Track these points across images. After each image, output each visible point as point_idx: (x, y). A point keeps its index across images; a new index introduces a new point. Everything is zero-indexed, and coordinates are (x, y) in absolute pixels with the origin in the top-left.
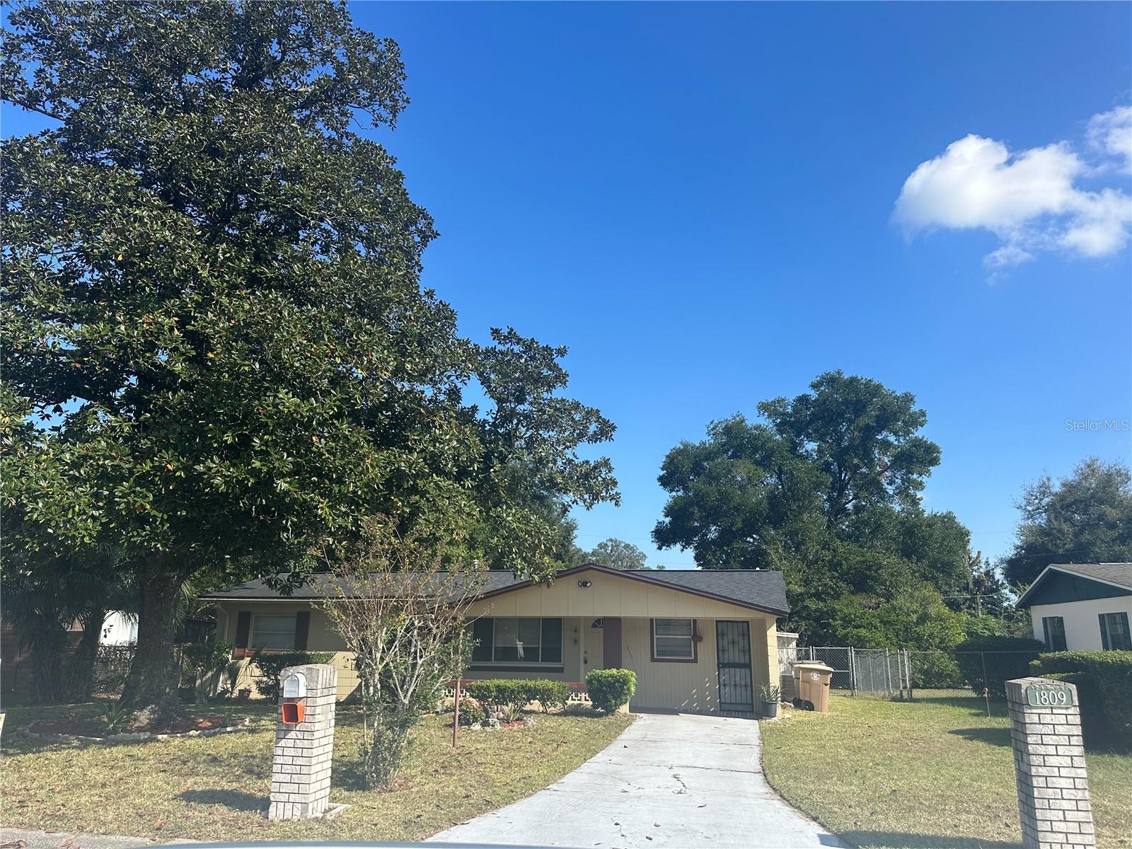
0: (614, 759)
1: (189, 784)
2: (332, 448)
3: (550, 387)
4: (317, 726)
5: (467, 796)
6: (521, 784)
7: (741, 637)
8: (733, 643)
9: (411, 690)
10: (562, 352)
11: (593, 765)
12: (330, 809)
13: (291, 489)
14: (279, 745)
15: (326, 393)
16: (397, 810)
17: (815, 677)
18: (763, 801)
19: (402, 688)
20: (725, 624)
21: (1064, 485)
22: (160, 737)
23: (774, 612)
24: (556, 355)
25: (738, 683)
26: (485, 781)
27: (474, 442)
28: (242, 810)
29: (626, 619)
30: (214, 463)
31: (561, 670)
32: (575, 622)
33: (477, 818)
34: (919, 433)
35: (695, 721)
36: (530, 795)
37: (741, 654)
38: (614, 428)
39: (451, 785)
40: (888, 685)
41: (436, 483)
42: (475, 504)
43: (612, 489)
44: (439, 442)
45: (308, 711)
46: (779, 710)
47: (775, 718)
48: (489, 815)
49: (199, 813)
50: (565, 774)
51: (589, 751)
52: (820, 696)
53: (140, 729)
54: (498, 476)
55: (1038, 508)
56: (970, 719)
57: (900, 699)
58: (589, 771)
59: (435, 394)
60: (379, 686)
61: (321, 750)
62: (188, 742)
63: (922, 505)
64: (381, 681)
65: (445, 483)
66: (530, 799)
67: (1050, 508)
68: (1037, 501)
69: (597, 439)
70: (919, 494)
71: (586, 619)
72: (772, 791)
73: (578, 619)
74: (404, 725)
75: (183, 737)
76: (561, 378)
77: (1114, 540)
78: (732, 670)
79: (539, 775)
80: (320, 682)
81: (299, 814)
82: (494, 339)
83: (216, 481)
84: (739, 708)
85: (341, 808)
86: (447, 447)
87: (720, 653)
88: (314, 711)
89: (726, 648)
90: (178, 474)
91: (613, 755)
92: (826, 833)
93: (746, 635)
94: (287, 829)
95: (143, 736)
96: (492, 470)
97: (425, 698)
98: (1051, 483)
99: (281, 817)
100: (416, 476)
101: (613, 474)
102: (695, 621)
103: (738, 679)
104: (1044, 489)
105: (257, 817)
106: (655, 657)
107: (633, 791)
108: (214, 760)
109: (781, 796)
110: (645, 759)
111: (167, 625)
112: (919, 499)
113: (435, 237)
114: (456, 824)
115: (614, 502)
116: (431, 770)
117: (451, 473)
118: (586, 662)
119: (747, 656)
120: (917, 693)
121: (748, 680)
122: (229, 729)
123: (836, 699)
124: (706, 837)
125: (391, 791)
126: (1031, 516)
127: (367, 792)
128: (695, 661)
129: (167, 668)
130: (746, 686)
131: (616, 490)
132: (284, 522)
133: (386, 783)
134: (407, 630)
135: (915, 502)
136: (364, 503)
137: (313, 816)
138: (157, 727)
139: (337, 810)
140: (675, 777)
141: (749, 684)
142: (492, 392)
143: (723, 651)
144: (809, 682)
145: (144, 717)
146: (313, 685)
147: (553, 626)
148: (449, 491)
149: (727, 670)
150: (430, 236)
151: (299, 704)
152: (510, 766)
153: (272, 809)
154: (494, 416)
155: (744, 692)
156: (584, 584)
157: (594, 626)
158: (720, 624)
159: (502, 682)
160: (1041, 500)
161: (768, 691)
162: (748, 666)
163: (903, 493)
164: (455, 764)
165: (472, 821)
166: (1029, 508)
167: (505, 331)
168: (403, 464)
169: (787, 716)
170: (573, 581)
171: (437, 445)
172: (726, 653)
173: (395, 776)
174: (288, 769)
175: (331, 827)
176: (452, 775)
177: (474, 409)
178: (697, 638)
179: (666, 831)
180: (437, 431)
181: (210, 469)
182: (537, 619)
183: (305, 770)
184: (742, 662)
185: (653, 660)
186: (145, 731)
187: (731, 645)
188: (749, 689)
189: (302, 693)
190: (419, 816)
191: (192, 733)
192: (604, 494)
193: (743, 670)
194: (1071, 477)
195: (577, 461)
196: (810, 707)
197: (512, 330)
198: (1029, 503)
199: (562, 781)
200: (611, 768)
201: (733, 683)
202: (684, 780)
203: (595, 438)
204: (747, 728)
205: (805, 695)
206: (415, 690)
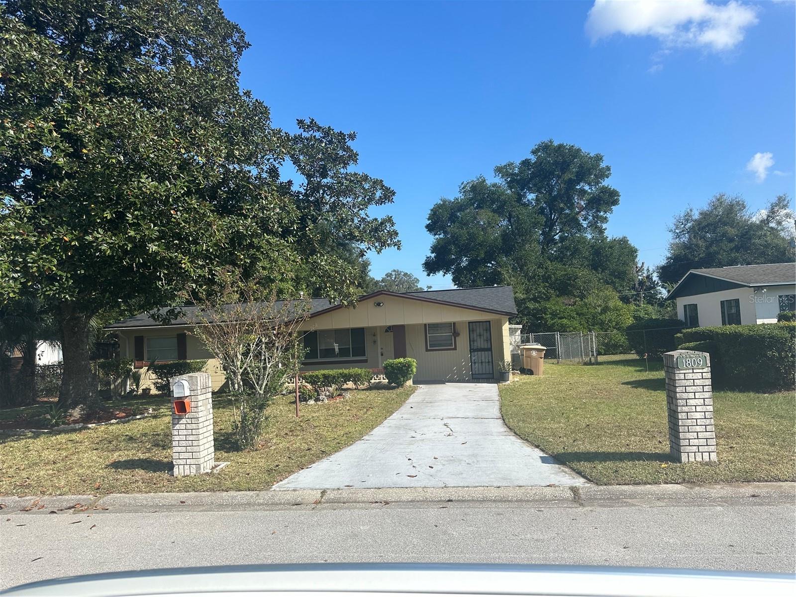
0: (405, 416)
1: (116, 456)
2: (187, 218)
3: (346, 164)
4: (201, 414)
5: (309, 449)
6: (345, 438)
7: (485, 332)
8: (480, 335)
9: (264, 384)
10: (352, 137)
11: (390, 421)
12: (216, 466)
13: (160, 250)
14: (175, 428)
15: (176, 177)
16: (262, 463)
17: (534, 353)
18: (504, 437)
19: (258, 384)
20: (474, 324)
21: (701, 214)
22: (90, 426)
23: (507, 314)
24: (348, 139)
25: (484, 361)
26: (320, 438)
27: (292, 208)
28: (155, 471)
29: (408, 325)
30: (100, 234)
31: (366, 361)
32: (373, 331)
33: (317, 463)
34: (606, 183)
35: (456, 387)
36: (351, 444)
37: (485, 342)
38: (394, 194)
39: (297, 443)
40: (582, 355)
41: (267, 241)
42: (297, 253)
43: (395, 238)
44: (266, 210)
45: (193, 404)
46: (511, 376)
47: (509, 382)
48: (324, 460)
49: (125, 476)
50: (373, 429)
51: (388, 412)
52: (537, 366)
53: (75, 422)
54: (312, 233)
55: (683, 231)
56: (636, 374)
57: (590, 363)
58: (389, 425)
59: (260, 173)
60: (241, 383)
61: (205, 430)
62: (111, 428)
63: (606, 233)
64: (242, 380)
65: (274, 240)
66: (351, 447)
67: (691, 230)
68: (682, 226)
69: (382, 202)
70: (604, 226)
71: (381, 327)
72: (508, 430)
73: (375, 328)
74: (261, 407)
75: (106, 424)
76: (353, 157)
77: (731, 250)
78: (479, 353)
79: (356, 431)
80: (199, 385)
81: (195, 472)
82: (300, 128)
83: (103, 248)
84: (484, 376)
85: (223, 465)
86: (272, 213)
87: (472, 343)
88: (197, 404)
89: (475, 339)
90: (73, 243)
91: (403, 414)
92: (545, 455)
93: (488, 330)
94: (188, 482)
95: (77, 426)
96: (307, 229)
97: (274, 389)
98: (693, 213)
99: (183, 475)
100: (252, 236)
101: (395, 227)
102: (454, 323)
103: (483, 359)
104: (688, 217)
105: (166, 475)
106: (429, 348)
107: (418, 437)
108: (131, 439)
109: (515, 433)
110: (426, 415)
111: (83, 350)
112: (604, 229)
113: (247, 47)
114: (302, 469)
115: (396, 247)
116: (283, 433)
117: (277, 232)
118: (382, 355)
119: (489, 344)
120: (601, 359)
121: (490, 358)
122: (138, 417)
123: (548, 366)
124: (468, 464)
125: (256, 450)
126: (678, 236)
127: (240, 453)
128: (455, 349)
129: (88, 379)
130: (489, 362)
131: (398, 238)
132: (158, 274)
133: (253, 445)
134: (257, 345)
135: (601, 231)
136: (215, 258)
137: (205, 472)
138: (86, 419)
139: (221, 467)
140: (445, 425)
141: (490, 361)
142: (301, 169)
143: (474, 341)
144: (529, 357)
145: (76, 413)
146: (194, 387)
147: (358, 333)
148: (277, 245)
149: (476, 353)
150: (244, 46)
151: (186, 401)
152: (336, 427)
153: (176, 470)
154: (305, 188)
155: (487, 367)
156: (379, 304)
157: (387, 331)
158: (470, 324)
159: (326, 372)
160: (685, 225)
161: (503, 365)
162: (490, 349)
163: (594, 226)
164: (299, 428)
165: (314, 465)
166: (677, 231)
167: (308, 122)
168: (241, 227)
169: (516, 379)
170: (370, 303)
171: (265, 212)
172: (475, 343)
173: (258, 440)
174: (184, 443)
175: (218, 478)
176: (297, 436)
177: (290, 183)
178: (456, 334)
179: (442, 461)
180: (264, 202)
181: (97, 238)
182: (348, 330)
183: (195, 443)
184: (486, 347)
185: (427, 350)
186: (78, 423)
187: (478, 337)
188: (491, 364)
189: (187, 393)
190: (277, 466)
191: (113, 421)
192: (389, 242)
193: (486, 353)
194: (706, 208)
195: (368, 219)
196: (530, 372)
197: (313, 120)
198: (677, 228)
199: (371, 433)
200: (403, 422)
201: (480, 361)
202: (451, 427)
203: (381, 201)
204: (490, 390)
205: (527, 365)
206: (267, 384)
